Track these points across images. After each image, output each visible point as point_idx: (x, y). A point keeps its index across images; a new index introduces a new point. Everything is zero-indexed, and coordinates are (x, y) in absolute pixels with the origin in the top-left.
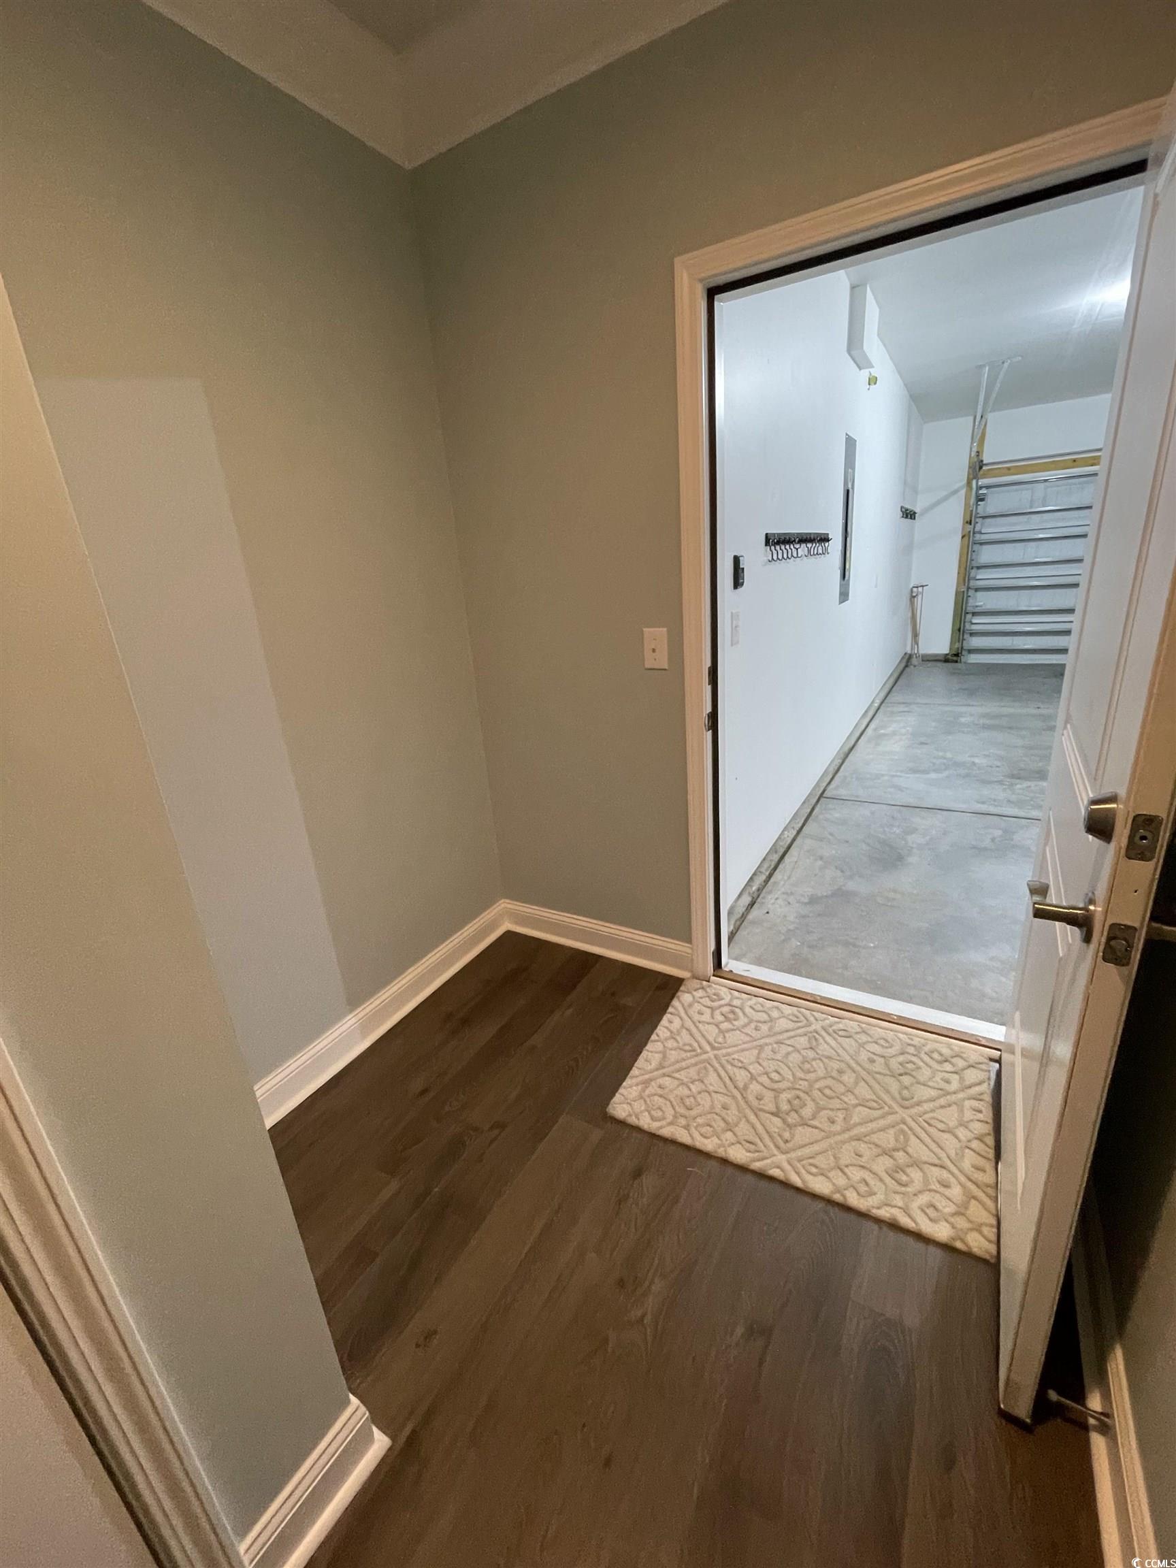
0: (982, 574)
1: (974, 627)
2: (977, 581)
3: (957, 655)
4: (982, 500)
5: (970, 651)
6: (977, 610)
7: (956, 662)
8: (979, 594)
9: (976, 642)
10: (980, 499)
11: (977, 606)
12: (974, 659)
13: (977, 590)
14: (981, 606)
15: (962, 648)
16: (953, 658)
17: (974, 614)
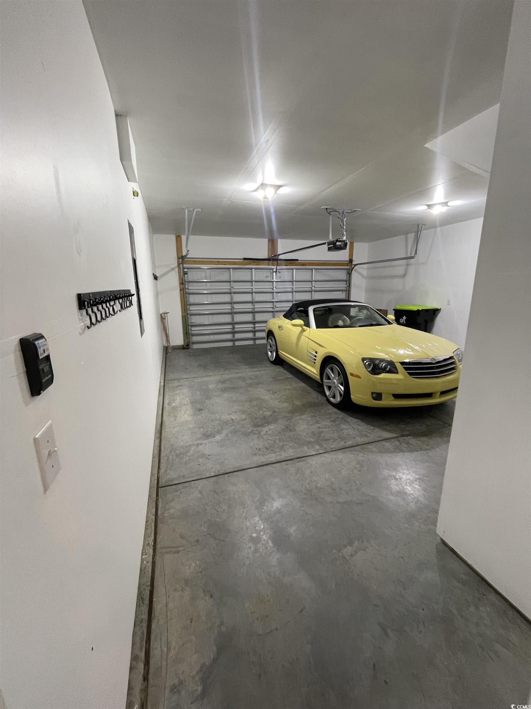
0: (192, 308)
1: (193, 332)
2: (191, 311)
3: (188, 345)
4: (186, 274)
5: (193, 343)
6: (193, 324)
7: (188, 348)
8: (192, 317)
9: (195, 339)
10: (185, 273)
11: (192, 322)
12: (195, 346)
13: (191, 315)
14: (194, 322)
15: (189, 342)
16: (186, 347)
17: (192, 326)
